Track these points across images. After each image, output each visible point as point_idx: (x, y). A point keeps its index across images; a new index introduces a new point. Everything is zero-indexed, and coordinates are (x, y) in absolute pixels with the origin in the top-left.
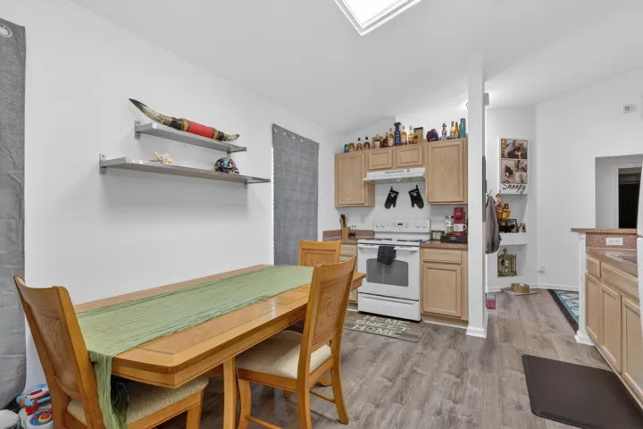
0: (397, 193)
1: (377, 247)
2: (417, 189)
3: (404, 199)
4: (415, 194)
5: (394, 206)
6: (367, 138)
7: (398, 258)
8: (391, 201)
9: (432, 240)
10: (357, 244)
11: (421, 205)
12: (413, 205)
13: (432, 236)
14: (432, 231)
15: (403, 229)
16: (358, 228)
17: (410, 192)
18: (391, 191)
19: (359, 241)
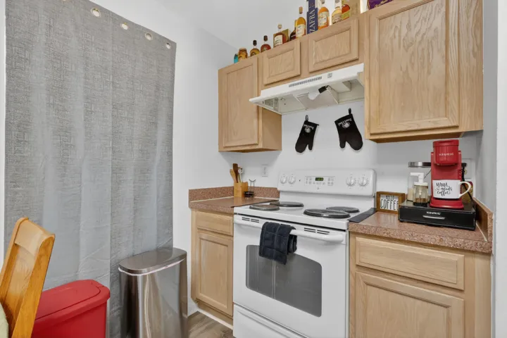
0: (315, 126)
1: (261, 224)
2: (350, 116)
3: (327, 135)
4: (347, 125)
5: (311, 148)
6: (266, 38)
7: (301, 251)
8: (306, 139)
9: (377, 209)
10: (232, 214)
11: (357, 145)
12: (342, 146)
13: (378, 203)
14: (379, 194)
15: (323, 187)
16: (257, 185)
17: (337, 122)
18: (307, 122)
19: (236, 210)
